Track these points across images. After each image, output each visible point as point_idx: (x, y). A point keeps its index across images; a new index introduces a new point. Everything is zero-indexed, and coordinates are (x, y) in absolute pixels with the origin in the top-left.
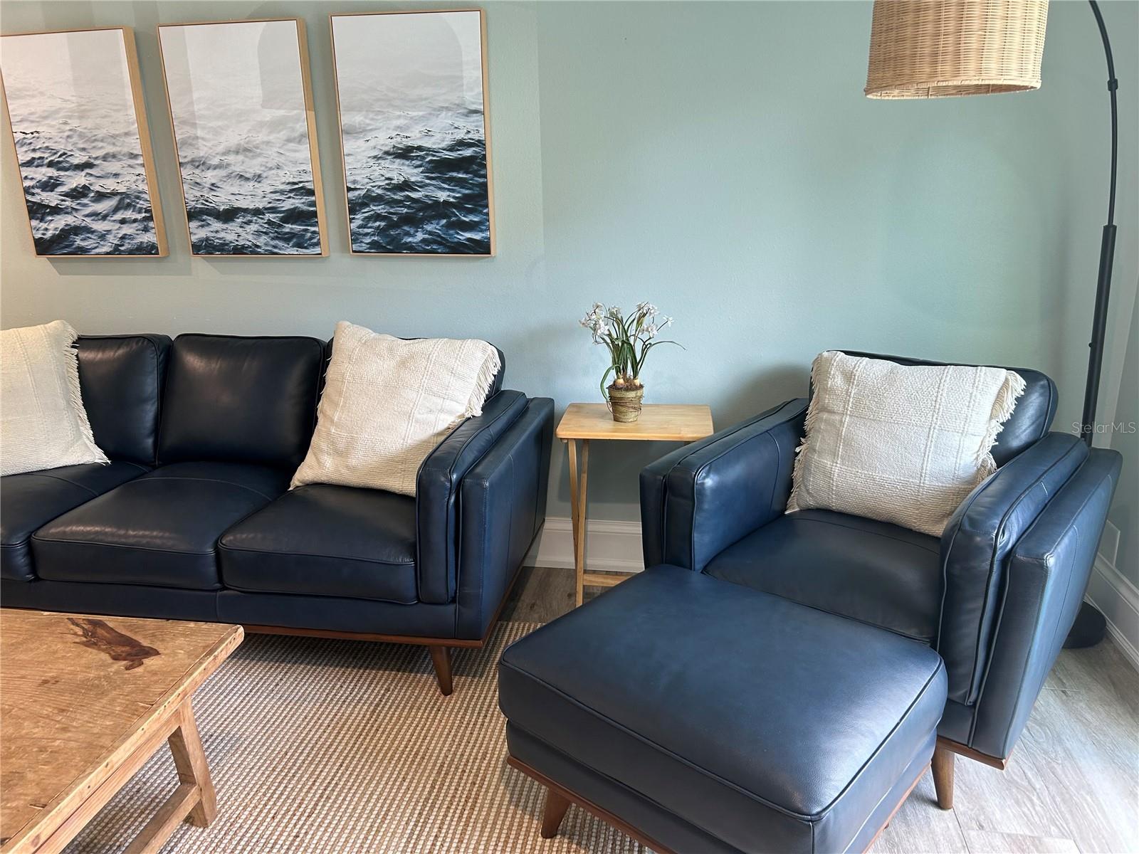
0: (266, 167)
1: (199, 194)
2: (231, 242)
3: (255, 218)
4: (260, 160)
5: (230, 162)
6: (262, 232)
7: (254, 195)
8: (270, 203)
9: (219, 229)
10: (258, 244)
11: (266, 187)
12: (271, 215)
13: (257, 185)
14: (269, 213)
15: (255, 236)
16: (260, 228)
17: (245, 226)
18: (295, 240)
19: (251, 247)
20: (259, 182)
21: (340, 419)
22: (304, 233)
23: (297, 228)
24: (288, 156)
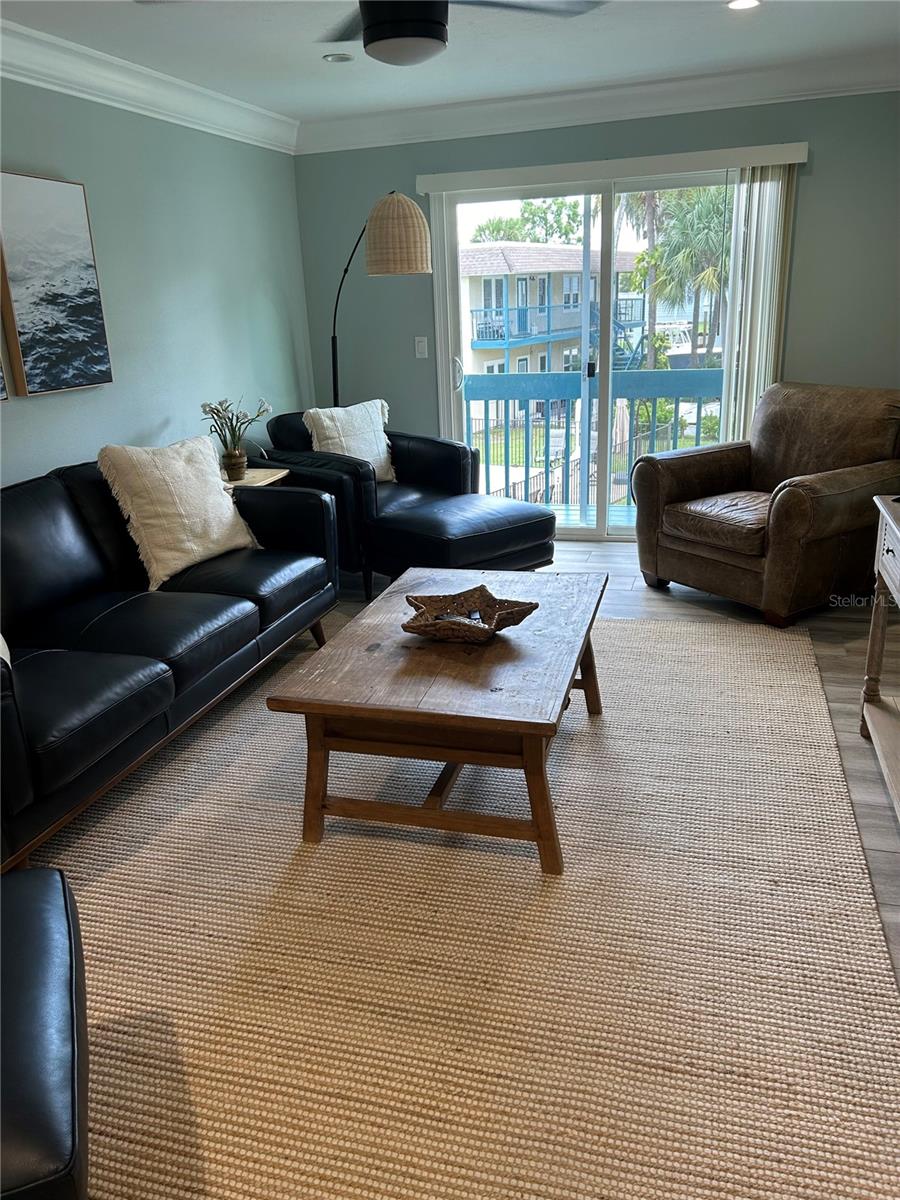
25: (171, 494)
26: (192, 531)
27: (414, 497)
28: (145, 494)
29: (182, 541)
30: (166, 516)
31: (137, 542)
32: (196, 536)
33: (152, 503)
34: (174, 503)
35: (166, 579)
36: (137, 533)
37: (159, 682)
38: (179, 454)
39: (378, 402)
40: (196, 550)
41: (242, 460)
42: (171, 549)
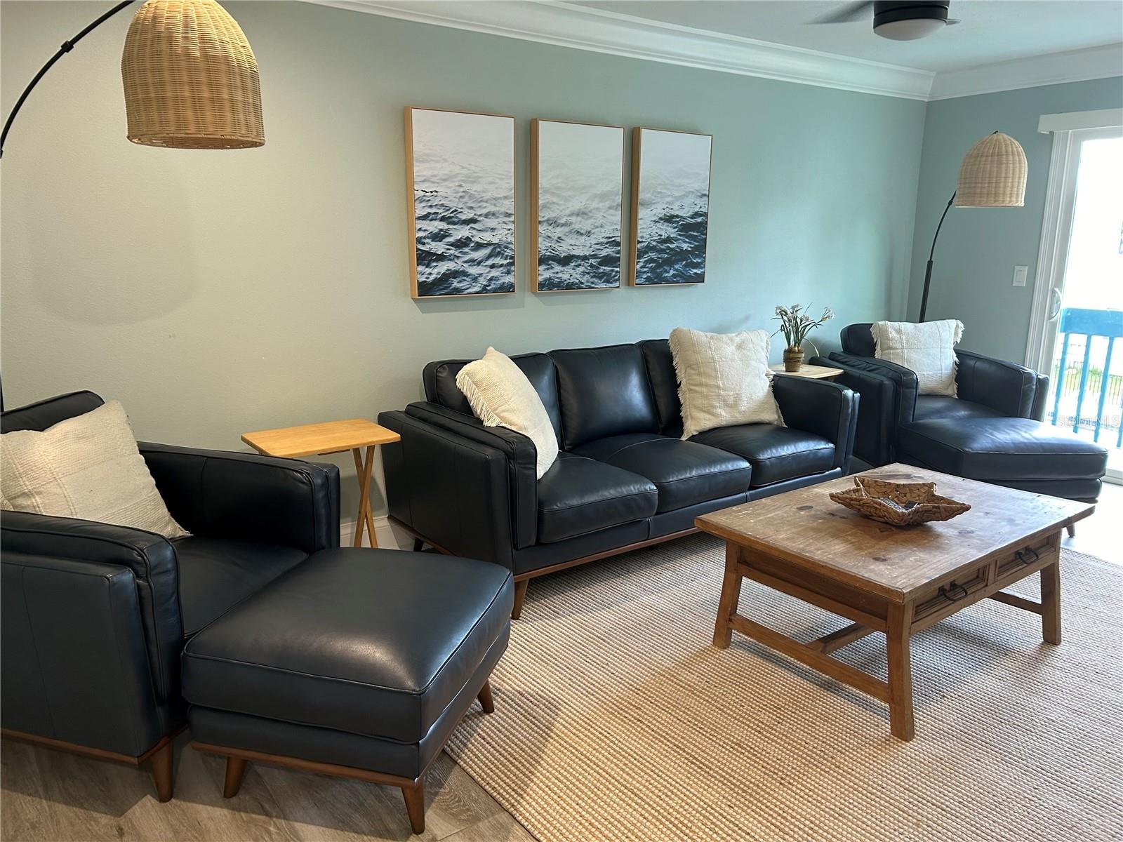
25: (716, 370)
26: (724, 400)
27: (963, 413)
28: (695, 367)
29: (715, 407)
30: (707, 385)
31: (682, 402)
32: (727, 405)
33: (699, 374)
34: (716, 377)
35: (695, 433)
36: (683, 396)
37: (645, 496)
38: (732, 340)
39: (953, 323)
40: (724, 416)
41: (799, 356)
42: (705, 412)
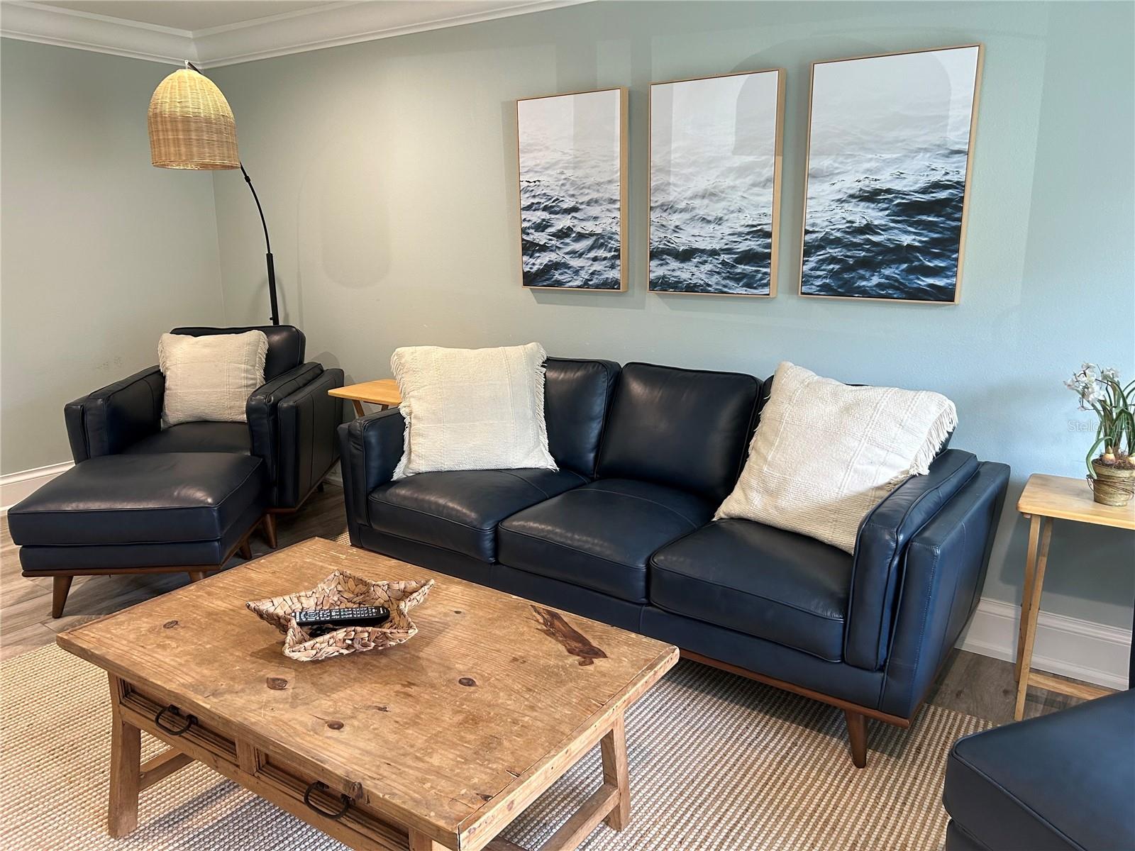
0: (729, 210)
1: (662, 236)
2: (685, 280)
3: (711, 258)
4: (723, 204)
5: (695, 206)
6: (715, 272)
7: (713, 237)
8: (727, 244)
9: (676, 268)
10: (710, 283)
11: (725, 229)
12: (726, 256)
13: (717, 227)
14: (724, 254)
15: (708, 276)
16: (714, 268)
17: (700, 265)
18: (745, 280)
19: (702, 286)
20: (720, 225)
21: (773, 458)
22: (755, 274)
23: (749, 269)
24: (751, 200)
35: (723, 516)
